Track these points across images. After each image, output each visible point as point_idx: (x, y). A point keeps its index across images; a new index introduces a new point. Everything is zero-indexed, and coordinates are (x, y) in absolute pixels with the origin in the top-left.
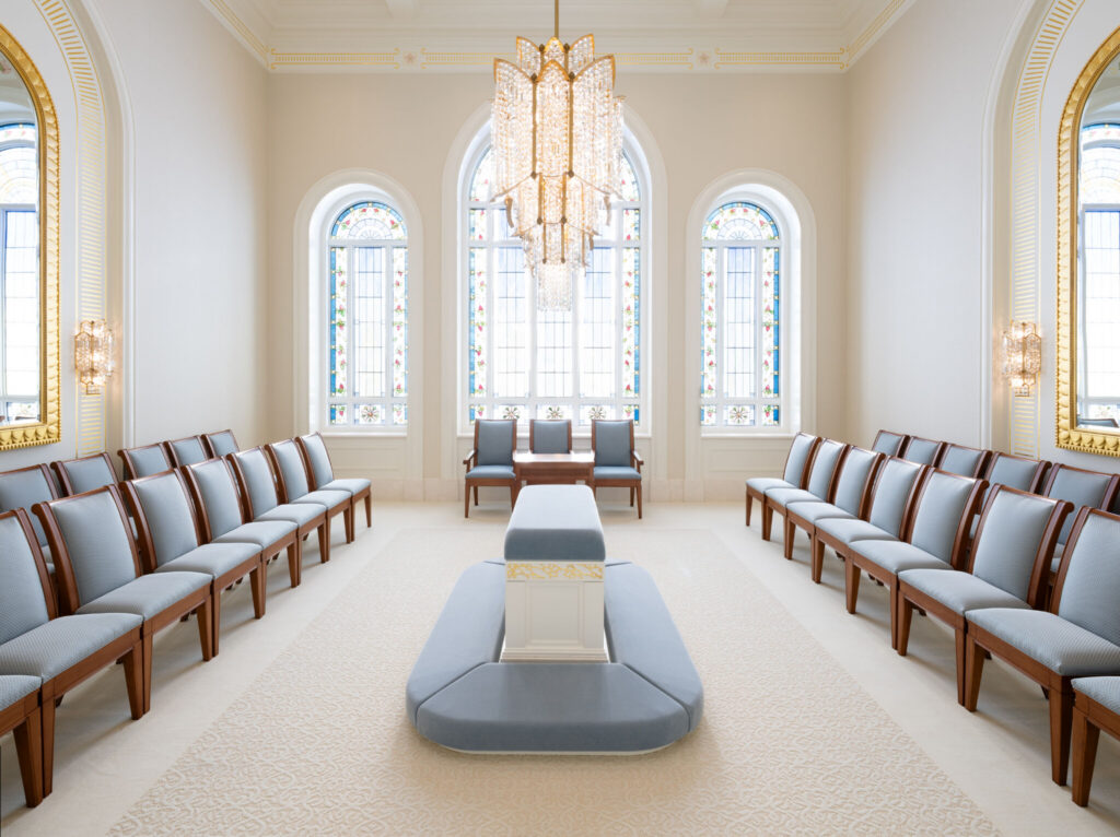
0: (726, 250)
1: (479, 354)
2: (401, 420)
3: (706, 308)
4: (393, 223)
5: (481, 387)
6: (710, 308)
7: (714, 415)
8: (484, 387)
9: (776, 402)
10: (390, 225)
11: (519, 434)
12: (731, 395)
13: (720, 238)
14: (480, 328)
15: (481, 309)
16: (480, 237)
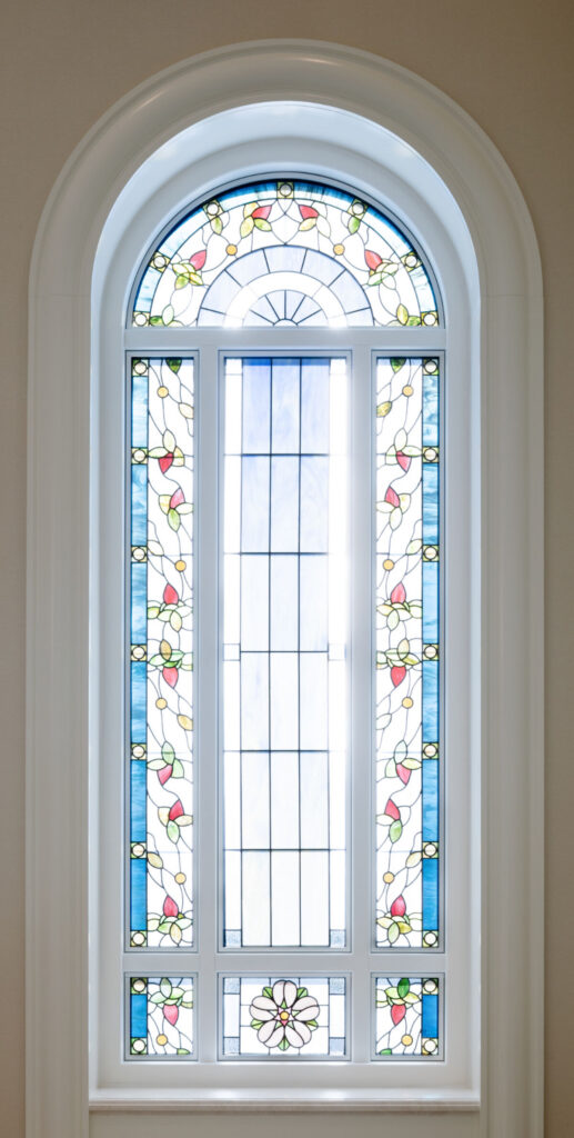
0: (234, 366)
2: (406, 1040)
3: (156, 593)
4: (374, 261)
6: (170, 595)
7: (186, 1017)
12: (256, 936)
13: (208, 320)
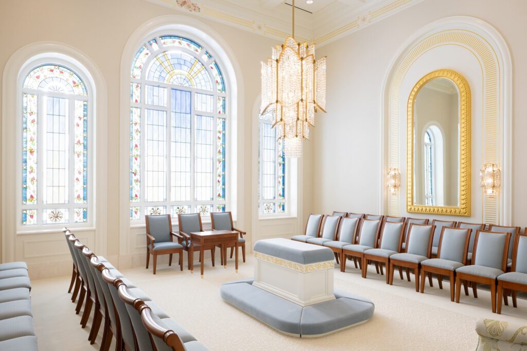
1: (135, 175)
2: (80, 219)
4: (74, 83)
5: (136, 196)
8: (138, 196)
9: (283, 201)
10: (72, 85)
11: (173, 223)
12: (266, 198)
14: (136, 159)
15: (136, 146)
16: (136, 101)
